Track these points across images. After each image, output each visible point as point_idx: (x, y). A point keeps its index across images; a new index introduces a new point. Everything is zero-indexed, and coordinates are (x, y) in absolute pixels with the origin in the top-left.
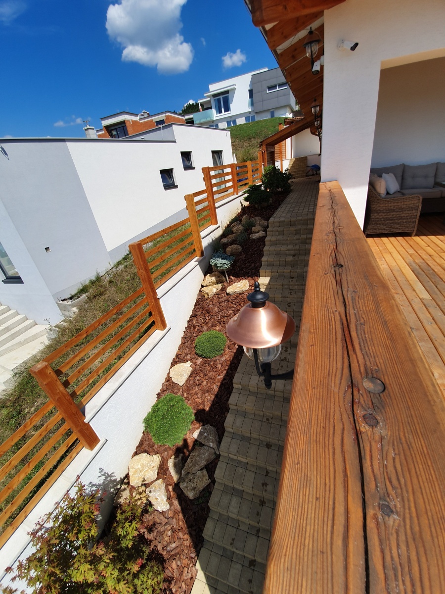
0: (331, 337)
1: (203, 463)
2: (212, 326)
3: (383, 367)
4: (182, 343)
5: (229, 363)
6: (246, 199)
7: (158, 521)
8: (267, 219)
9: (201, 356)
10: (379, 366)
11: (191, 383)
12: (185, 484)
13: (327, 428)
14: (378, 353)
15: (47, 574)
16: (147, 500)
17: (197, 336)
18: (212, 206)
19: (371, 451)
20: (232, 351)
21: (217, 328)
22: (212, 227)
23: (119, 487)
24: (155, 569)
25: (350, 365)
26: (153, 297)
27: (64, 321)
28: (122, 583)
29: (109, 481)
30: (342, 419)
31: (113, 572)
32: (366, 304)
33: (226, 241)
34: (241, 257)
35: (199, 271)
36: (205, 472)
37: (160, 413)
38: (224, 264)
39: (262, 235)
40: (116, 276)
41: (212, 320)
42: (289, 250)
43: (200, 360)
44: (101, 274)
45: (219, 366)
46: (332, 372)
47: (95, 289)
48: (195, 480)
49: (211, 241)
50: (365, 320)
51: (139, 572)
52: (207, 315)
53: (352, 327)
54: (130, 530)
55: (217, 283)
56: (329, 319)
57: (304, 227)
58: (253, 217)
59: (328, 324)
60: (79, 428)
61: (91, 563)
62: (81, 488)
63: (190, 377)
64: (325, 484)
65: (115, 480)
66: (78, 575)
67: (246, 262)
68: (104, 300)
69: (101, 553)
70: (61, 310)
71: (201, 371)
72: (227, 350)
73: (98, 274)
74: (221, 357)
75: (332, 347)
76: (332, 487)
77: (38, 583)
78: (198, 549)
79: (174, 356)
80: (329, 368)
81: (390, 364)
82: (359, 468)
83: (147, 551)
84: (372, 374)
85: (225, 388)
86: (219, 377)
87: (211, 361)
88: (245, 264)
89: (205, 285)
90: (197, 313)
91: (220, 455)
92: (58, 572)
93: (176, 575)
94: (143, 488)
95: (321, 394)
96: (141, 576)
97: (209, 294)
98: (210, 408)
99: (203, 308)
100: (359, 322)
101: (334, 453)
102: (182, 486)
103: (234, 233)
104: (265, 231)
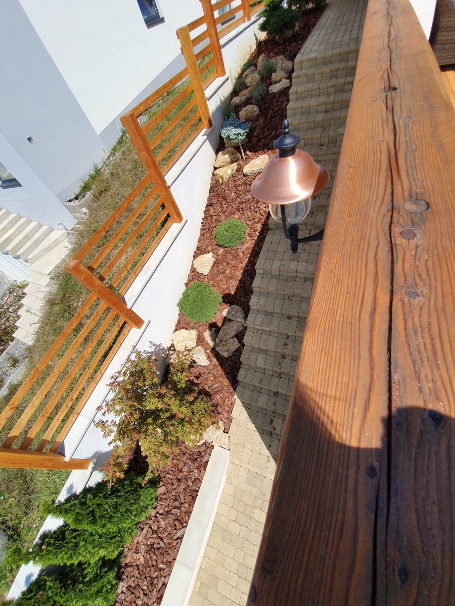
0: (375, 169)
1: (233, 333)
2: (231, 214)
3: (431, 189)
4: (201, 236)
5: (250, 251)
6: (263, 28)
7: (202, 372)
8: (292, 58)
9: (221, 246)
10: (426, 188)
11: (215, 272)
12: (220, 348)
13: (362, 245)
14: (428, 177)
15: (128, 406)
16: (191, 359)
17: (215, 227)
18: (216, 43)
19: (404, 257)
20: (253, 238)
21: (236, 216)
22: (219, 80)
23: (168, 353)
24: (205, 399)
25: (392, 193)
26: (163, 185)
27: (78, 223)
28: (183, 408)
29: (158, 349)
30: (378, 237)
31: (175, 402)
32: (422, 129)
33: (238, 101)
34: (258, 123)
35: (208, 149)
36: (235, 339)
37: (191, 297)
38: (238, 134)
39: (285, 86)
40: (116, 166)
41: (230, 208)
42: (320, 105)
43: (221, 251)
44: (99, 166)
45: (241, 254)
46: (372, 200)
47: (98, 184)
48: (228, 345)
49: (219, 102)
50: (418, 145)
51: (193, 401)
52: (224, 202)
53: (401, 155)
54: (182, 377)
55: (232, 162)
56: (374, 150)
57: (343, 65)
58: (272, 57)
59: (372, 155)
60: (124, 313)
61: (158, 397)
62: (139, 354)
63: (213, 266)
64: (356, 283)
65: (164, 349)
66: (151, 405)
67: (265, 130)
68: (111, 197)
69: (164, 392)
70: (71, 213)
71: (224, 260)
72: (248, 238)
73: (95, 166)
74: (242, 246)
75: (374, 178)
76: (362, 284)
77: (123, 413)
78: (235, 387)
79: (195, 249)
80: (369, 197)
81: (439, 185)
82: (390, 270)
83: (197, 389)
84: (417, 197)
85: (248, 274)
86: (242, 265)
87: (232, 251)
88: (264, 132)
89: (218, 167)
90: (212, 202)
91: (247, 327)
92: (136, 404)
93: (220, 402)
94: (187, 352)
95: (358, 220)
96: (195, 404)
97: (224, 178)
98: (236, 293)
99: (218, 195)
100: (409, 149)
101: (367, 262)
102: (217, 349)
103: (248, 87)
104: (289, 78)
